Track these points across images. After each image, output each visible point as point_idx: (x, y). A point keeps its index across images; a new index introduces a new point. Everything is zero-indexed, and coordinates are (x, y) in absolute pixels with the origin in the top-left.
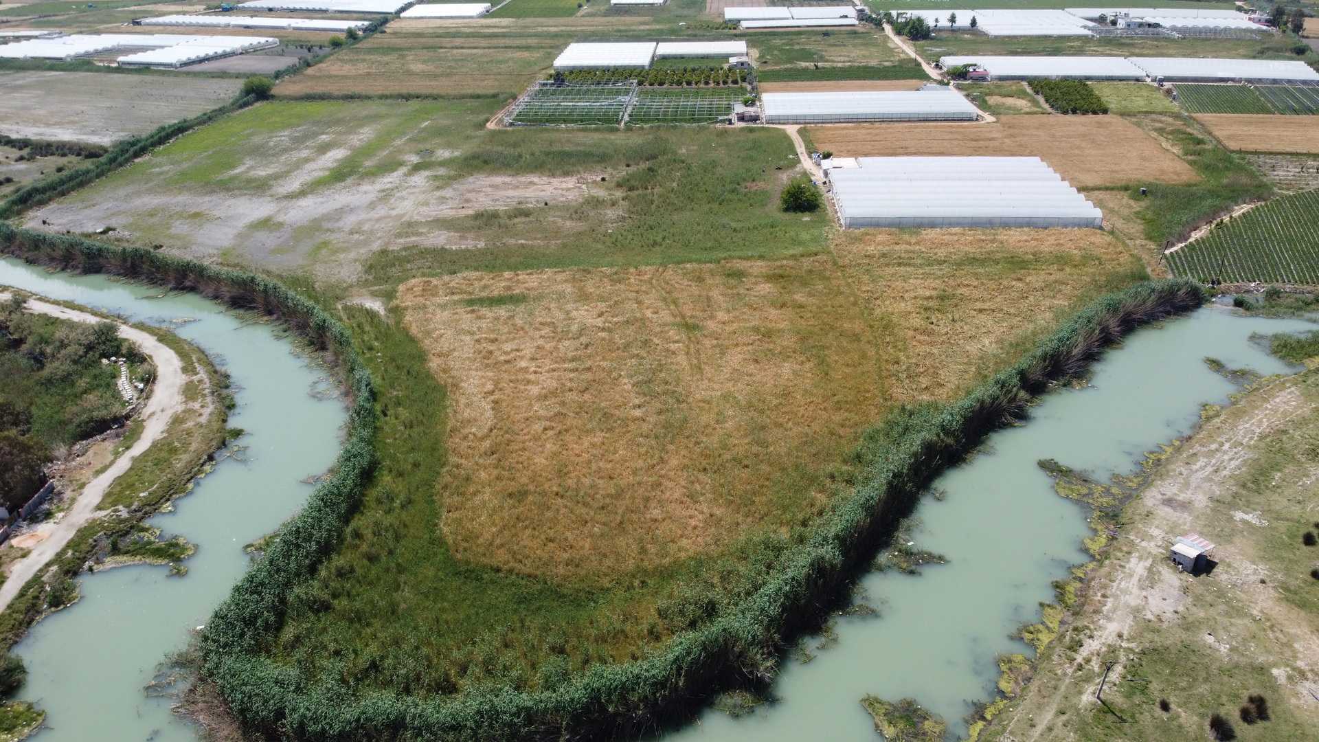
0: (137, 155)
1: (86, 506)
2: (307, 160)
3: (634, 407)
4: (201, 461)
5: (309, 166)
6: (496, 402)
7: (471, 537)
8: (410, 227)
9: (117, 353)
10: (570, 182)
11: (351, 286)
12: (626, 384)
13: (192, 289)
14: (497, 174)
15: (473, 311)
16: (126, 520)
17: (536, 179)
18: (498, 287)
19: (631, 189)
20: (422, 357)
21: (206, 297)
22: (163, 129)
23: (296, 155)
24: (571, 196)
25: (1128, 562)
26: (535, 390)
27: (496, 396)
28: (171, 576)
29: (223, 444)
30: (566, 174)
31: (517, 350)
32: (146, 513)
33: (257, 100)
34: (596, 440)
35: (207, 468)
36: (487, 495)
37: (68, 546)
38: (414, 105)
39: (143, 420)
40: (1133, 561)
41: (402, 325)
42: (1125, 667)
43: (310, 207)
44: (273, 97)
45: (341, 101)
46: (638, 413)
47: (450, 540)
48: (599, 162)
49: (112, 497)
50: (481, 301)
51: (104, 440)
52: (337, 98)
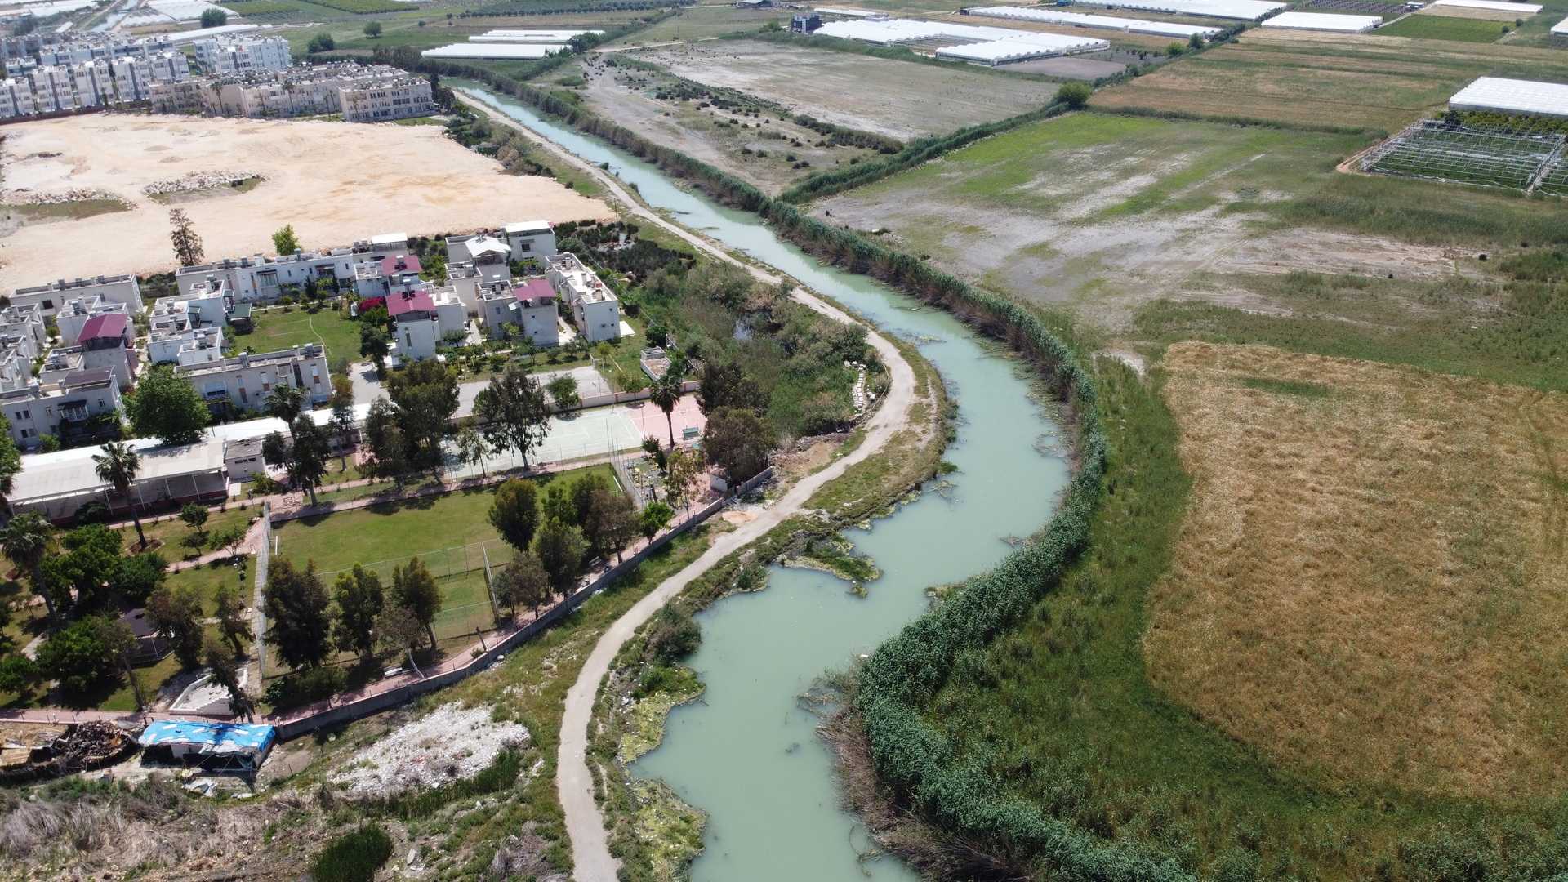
0: (930, 156)
1: (795, 500)
2: (1105, 184)
3: (1443, 572)
4: (909, 488)
5: (1105, 191)
6: (1251, 513)
7: (1175, 666)
8: (1203, 278)
9: (859, 359)
10: (1434, 254)
11: (1114, 336)
12: (1441, 539)
13: (947, 308)
14: (1333, 230)
15: (1252, 394)
16: (825, 525)
17: (1385, 243)
18: (1294, 370)
19: (1521, 277)
20: (1173, 435)
21: (957, 319)
22: (963, 131)
23: (1094, 177)
24: (1428, 272)
26: (1307, 512)
27: (1253, 506)
28: (852, 594)
29: (934, 476)
30: (1430, 242)
31: (1296, 455)
32: (844, 524)
33: (1069, 109)
34: (1374, 599)
35: (912, 496)
36: (1209, 622)
37: (769, 534)
38: (1251, 132)
39: (866, 431)
41: (1159, 392)
43: (1094, 238)
44: (1087, 107)
45: (1163, 120)
46: (1446, 582)
47: (1149, 661)
48: (1482, 234)
49: (819, 499)
50: (1267, 384)
51: (826, 441)
52: (1160, 115)
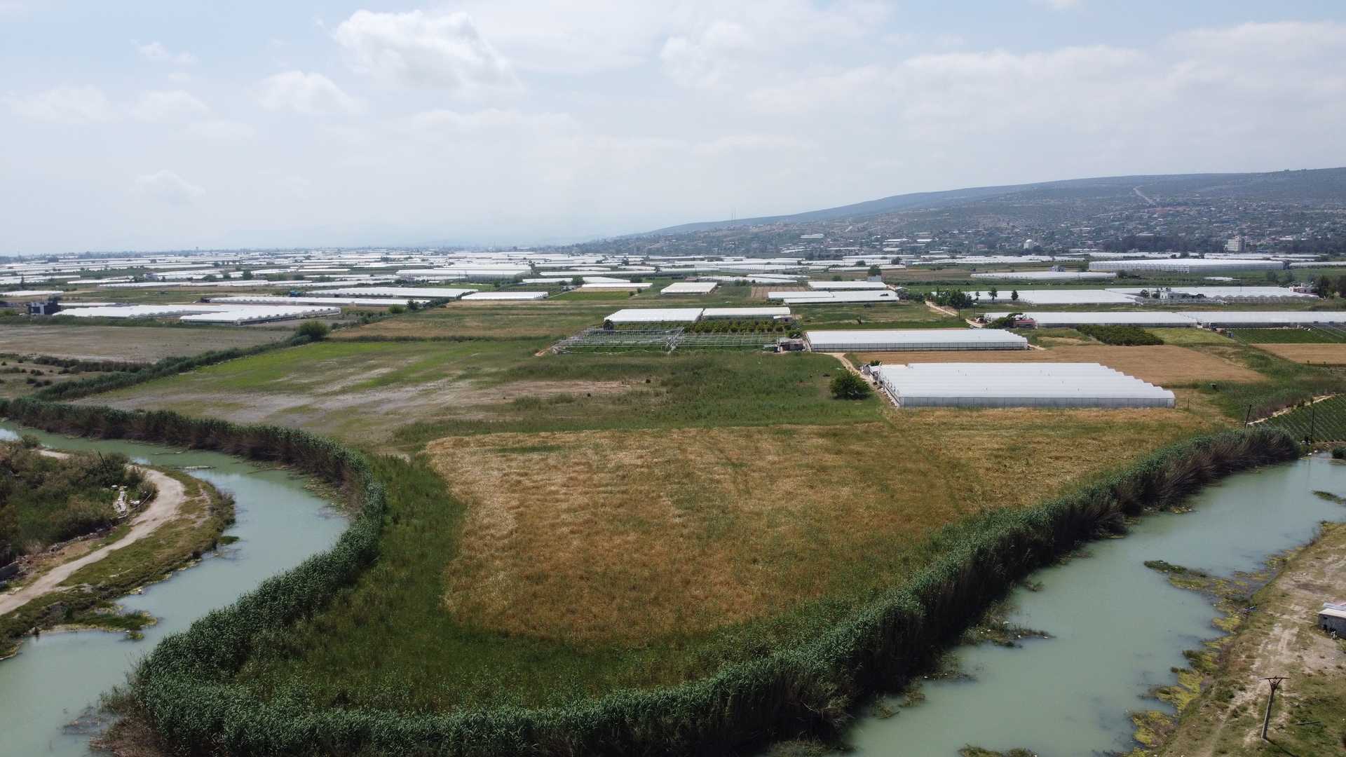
0: (182, 369)
1: (48, 583)
2: (352, 374)
3: (674, 516)
4: (186, 557)
5: (352, 378)
6: (521, 514)
7: (479, 607)
8: (449, 409)
9: (119, 483)
10: (615, 384)
11: (379, 445)
12: (666, 501)
13: (213, 448)
14: (542, 381)
15: (505, 456)
16: (88, 595)
17: (581, 383)
18: (531, 441)
19: (676, 385)
20: (444, 485)
21: (226, 453)
22: (212, 352)
23: (339, 372)
24: (613, 391)
25: (1272, 630)
26: (564, 506)
27: (522, 509)
29: (213, 547)
30: (612, 379)
31: (549, 480)
32: (112, 593)
33: (310, 341)
34: (629, 538)
35: (192, 563)
38: (467, 343)
39: (132, 526)
40: (1277, 630)
41: (427, 466)
42: (1291, 713)
43: (350, 400)
44: (328, 340)
45: (394, 343)
46: (677, 520)
47: (454, 610)
48: (645, 372)
49: (76, 578)
50: (514, 450)
51: (85, 540)
52: (391, 340)
